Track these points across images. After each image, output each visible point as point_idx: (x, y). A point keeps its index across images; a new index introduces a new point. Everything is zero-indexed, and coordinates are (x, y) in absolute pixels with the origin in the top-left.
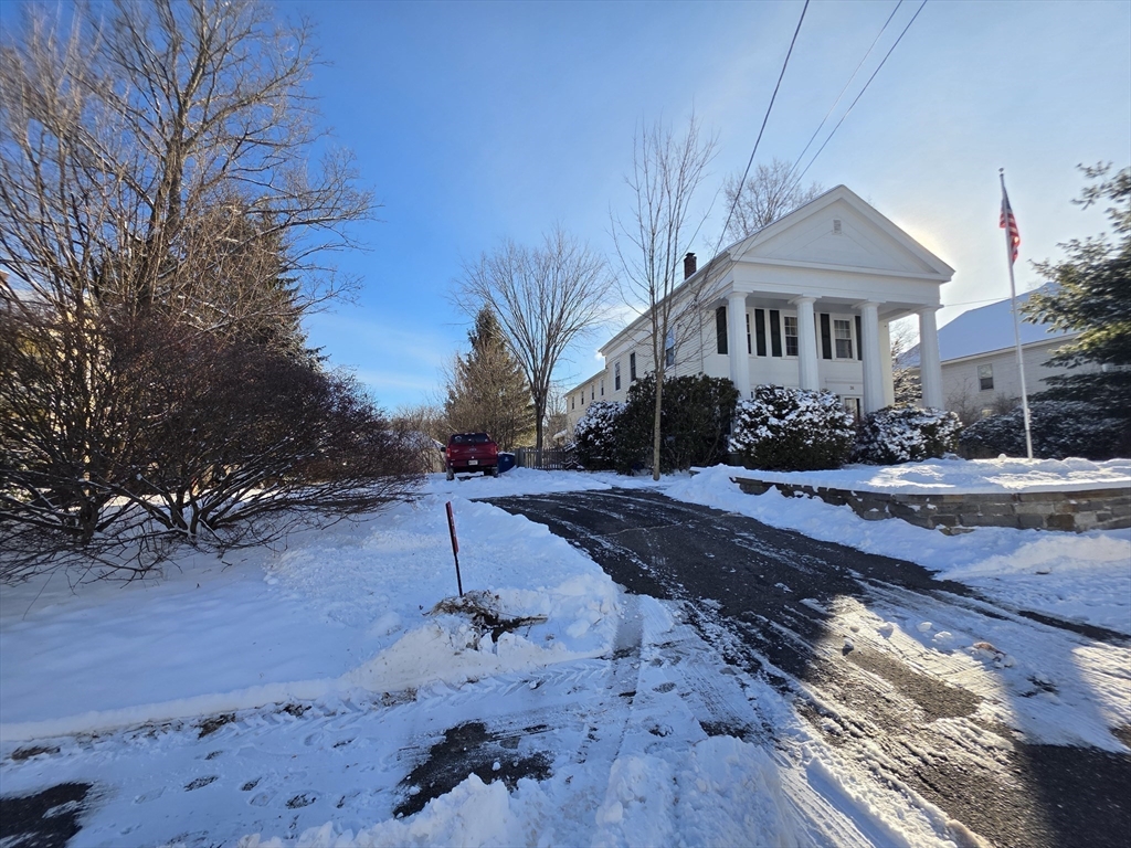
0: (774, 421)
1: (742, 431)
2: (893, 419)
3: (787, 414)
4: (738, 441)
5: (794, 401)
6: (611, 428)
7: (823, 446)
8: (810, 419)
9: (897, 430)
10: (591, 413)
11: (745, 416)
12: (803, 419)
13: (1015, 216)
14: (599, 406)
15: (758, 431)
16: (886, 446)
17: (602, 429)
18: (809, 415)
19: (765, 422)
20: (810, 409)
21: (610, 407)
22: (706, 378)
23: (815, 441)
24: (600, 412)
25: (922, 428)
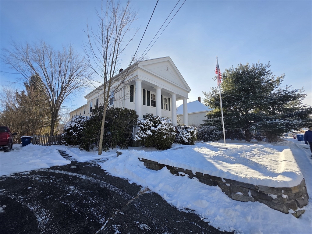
0: (153, 128)
1: (140, 131)
2: (182, 129)
3: (158, 126)
4: (138, 136)
5: (160, 121)
6: (82, 128)
7: (168, 139)
8: (165, 128)
9: (184, 132)
10: (73, 120)
11: (142, 126)
12: (163, 128)
13: (220, 70)
14: (78, 117)
15: (147, 132)
16: (182, 138)
17: (77, 128)
18: (165, 127)
19: (149, 128)
20: (165, 124)
21: (83, 118)
22: (126, 109)
23: (166, 137)
24: (78, 120)
25: (191, 132)
